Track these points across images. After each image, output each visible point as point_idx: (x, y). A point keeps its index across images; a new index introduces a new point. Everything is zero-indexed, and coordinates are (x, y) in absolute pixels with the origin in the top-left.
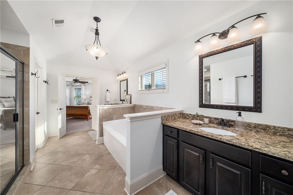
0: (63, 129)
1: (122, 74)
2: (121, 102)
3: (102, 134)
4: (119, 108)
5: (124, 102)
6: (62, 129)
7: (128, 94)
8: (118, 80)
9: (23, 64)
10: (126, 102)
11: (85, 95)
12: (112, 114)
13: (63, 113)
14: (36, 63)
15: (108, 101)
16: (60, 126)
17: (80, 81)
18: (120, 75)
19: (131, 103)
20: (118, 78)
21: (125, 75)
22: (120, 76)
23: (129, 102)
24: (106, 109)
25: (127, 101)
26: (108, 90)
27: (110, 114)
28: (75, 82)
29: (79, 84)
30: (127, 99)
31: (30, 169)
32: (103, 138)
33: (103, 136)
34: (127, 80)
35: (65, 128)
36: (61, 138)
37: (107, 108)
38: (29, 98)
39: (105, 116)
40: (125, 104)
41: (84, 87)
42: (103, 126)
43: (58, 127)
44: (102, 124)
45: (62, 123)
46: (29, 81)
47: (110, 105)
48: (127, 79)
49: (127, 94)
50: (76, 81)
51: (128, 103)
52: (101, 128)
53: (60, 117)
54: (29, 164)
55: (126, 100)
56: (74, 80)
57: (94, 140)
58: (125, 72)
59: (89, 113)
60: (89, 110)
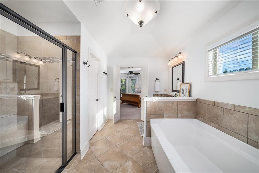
0: (118, 115)
1: (176, 56)
2: (173, 94)
3: (149, 134)
4: (173, 103)
5: (178, 93)
6: (116, 115)
7: (185, 82)
8: (169, 66)
9: (75, 52)
10: (182, 95)
11: (138, 85)
12: (163, 110)
13: (118, 100)
14: (90, 53)
15: (157, 91)
16: (115, 112)
17: (133, 72)
18: (173, 58)
19: (190, 96)
20: (169, 64)
21: (180, 57)
22: (172, 61)
23: (187, 94)
24: (154, 102)
25: (183, 93)
26: (157, 79)
27: (160, 109)
28: (131, 74)
29: (133, 75)
30: (183, 90)
31: (80, 158)
32: (151, 140)
33: (150, 137)
34: (183, 64)
35: (119, 114)
36: (115, 124)
37: (156, 102)
38: (80, 87)
39: (153, 111)
40: (180, 96)
41: (137, 78)
42: (151, 124)
43: (114, 113)
44: (150, 122)
45: (117, 110)
46: (80, 70)
47: (160, 98)
48: (184, 62)
49: (183, 82)
50: (131, 72)
51: (184, 95)
52: (148, 126)
53: (115, 104)
54: (79, 153)
55: (181, 91)
56: (129, 72)
57: (142, 136)
58: (180, 53)
59: (140, 101)
60: (140, 99)
